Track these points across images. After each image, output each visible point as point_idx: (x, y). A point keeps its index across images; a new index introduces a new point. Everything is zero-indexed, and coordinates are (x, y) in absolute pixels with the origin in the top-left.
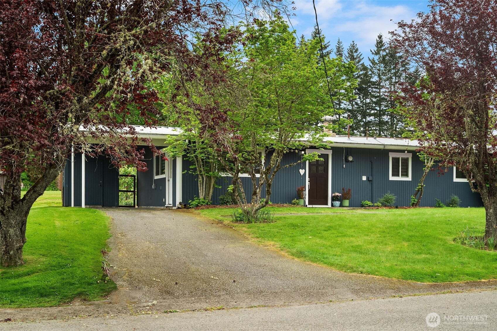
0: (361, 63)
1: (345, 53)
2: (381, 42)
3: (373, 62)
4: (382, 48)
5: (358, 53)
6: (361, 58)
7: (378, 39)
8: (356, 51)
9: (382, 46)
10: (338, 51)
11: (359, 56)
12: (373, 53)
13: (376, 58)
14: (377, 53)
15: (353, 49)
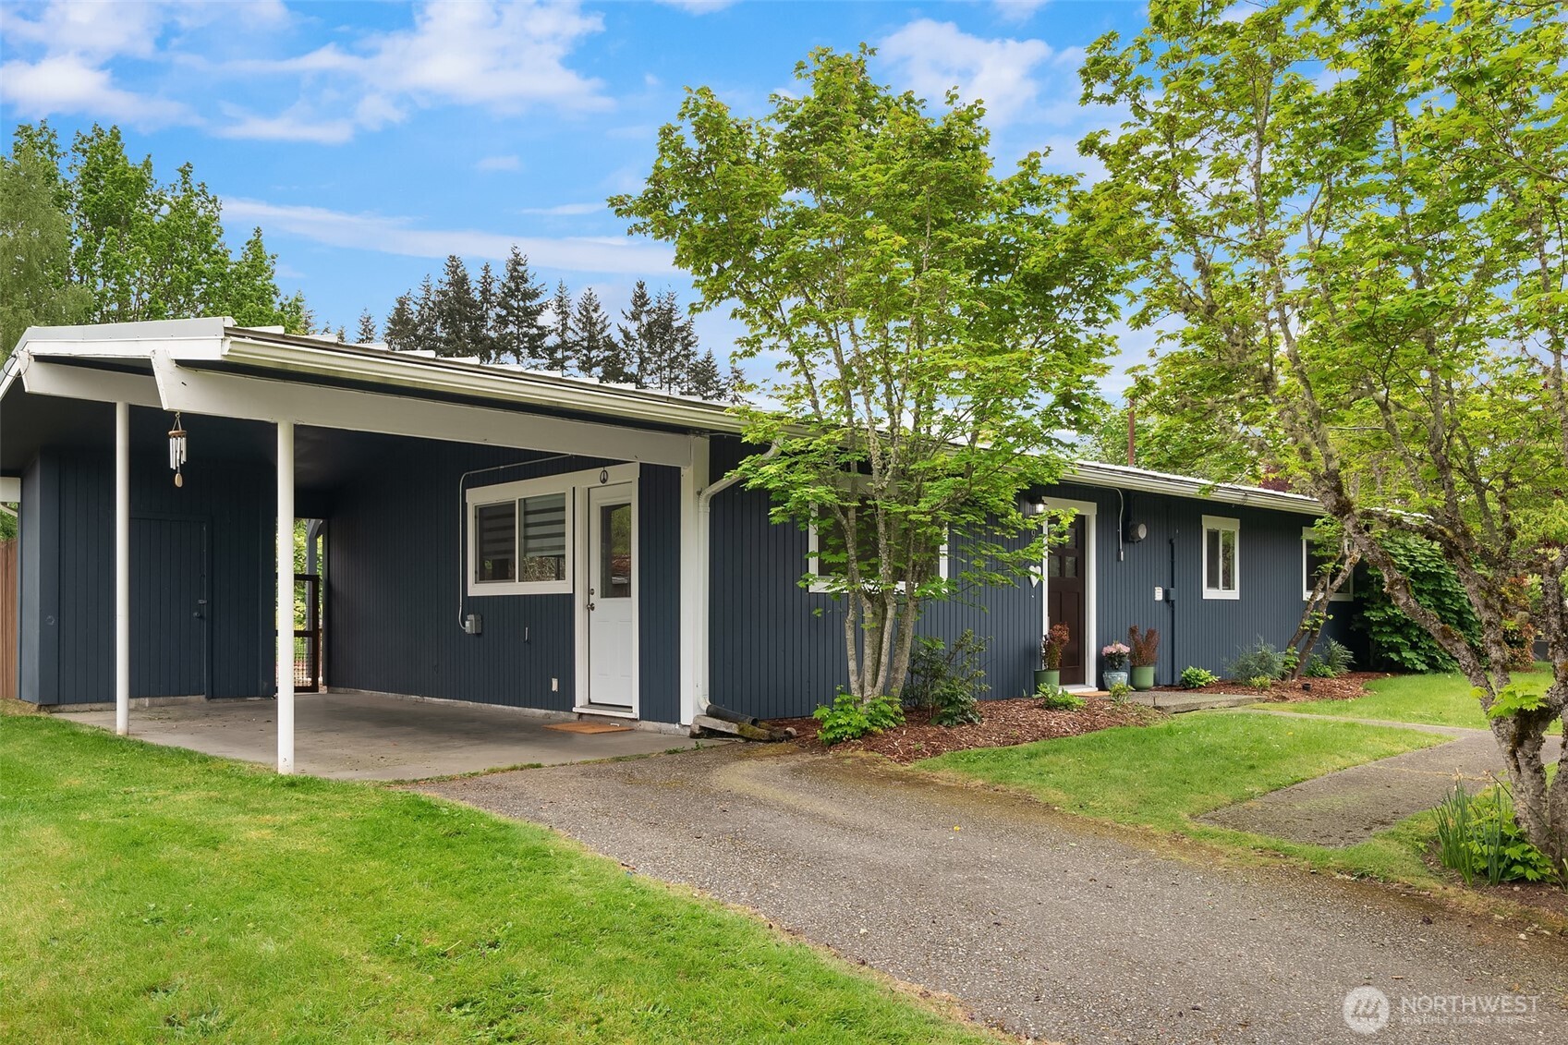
0: (605, 334)
1: (574, 311)
2: (642, 296)
3: (627, 335)
4: (645, 309)
5: (600, 312)
6: (607, 323)
7: (637, 289)
8: (595, 310)
9: (645, 304)
10: (560, 306)
11: (602, 318)
12: (627, 317)
13: (633, 327)
14: (635, 317)
15: (589, 306)
